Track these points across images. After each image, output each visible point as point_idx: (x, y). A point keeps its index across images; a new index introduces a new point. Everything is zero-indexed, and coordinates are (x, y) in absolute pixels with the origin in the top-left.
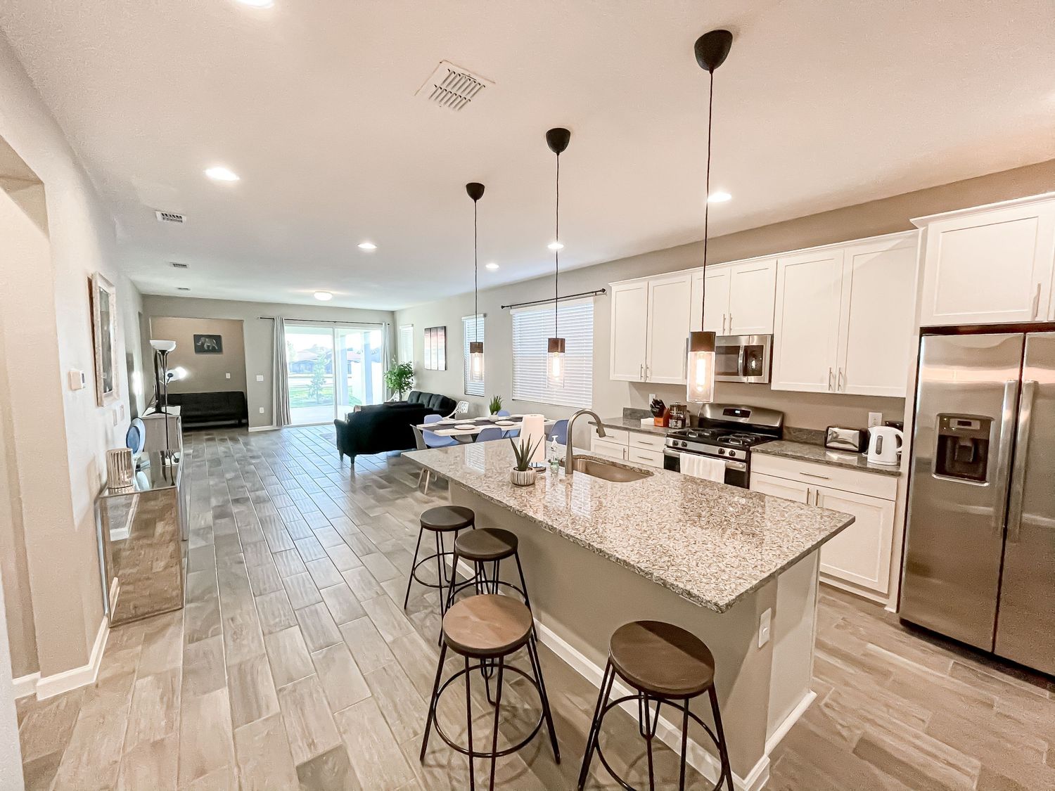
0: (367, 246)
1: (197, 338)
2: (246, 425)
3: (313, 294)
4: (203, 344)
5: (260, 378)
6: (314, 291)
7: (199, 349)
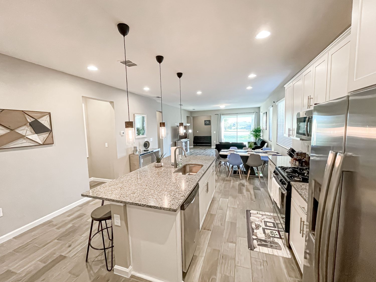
0: (199, 93)
1: (205, 121)
2: (211, 146)
3: (219, 106)
4: (206, 123)
5: (215, 132)
6: (219, 105)
7: (206, 124)
